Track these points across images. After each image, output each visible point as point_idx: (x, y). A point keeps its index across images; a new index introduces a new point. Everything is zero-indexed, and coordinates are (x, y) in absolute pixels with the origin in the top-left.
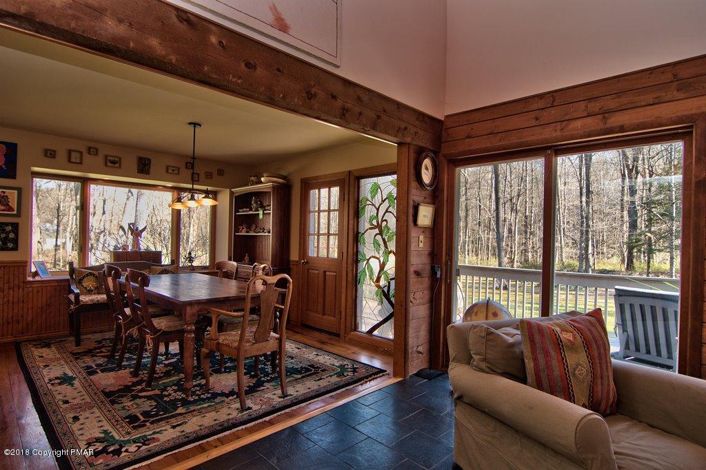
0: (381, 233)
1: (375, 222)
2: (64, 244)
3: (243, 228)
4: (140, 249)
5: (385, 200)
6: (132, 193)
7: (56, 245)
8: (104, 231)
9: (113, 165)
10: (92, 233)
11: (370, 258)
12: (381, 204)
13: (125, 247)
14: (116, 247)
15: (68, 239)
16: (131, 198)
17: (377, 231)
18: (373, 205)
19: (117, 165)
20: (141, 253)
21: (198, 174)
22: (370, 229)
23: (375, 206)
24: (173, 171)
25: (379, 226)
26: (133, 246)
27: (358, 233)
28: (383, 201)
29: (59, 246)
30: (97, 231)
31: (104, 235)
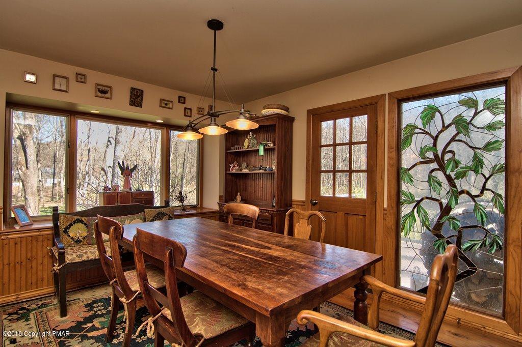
0: (442, 168)
1: (430, 155)
2: (60, 183)
3: (234, 167)
4: (131, 189)
5: (449, 125)
6: (110, 142)
7: (53, 184)
8: (88, 173)
9: (103, 95)
10: (80, 175)
11: (422, 199)
12: (442, 131)
13: (116, 187)
14: (106, 188)
15: (62, 179)
16: (110, 146)
17: (434, 165)
18: (426, 133)
19: (108, 95)
20: (132, 193)
21: (191, 109)
22: (421, 163)
23: (430, 135)
24: (166, 104)
25: (438, 160)
26: (124, 186)
27: (399, 168)
28: (445, 127)
29: (56, 184)
30: (84, 173)
31: (89, 176)
